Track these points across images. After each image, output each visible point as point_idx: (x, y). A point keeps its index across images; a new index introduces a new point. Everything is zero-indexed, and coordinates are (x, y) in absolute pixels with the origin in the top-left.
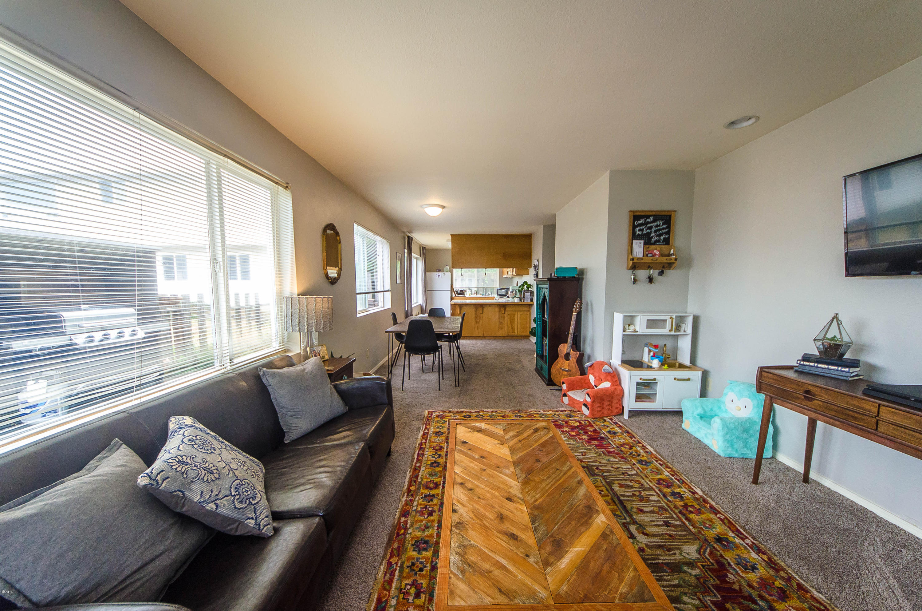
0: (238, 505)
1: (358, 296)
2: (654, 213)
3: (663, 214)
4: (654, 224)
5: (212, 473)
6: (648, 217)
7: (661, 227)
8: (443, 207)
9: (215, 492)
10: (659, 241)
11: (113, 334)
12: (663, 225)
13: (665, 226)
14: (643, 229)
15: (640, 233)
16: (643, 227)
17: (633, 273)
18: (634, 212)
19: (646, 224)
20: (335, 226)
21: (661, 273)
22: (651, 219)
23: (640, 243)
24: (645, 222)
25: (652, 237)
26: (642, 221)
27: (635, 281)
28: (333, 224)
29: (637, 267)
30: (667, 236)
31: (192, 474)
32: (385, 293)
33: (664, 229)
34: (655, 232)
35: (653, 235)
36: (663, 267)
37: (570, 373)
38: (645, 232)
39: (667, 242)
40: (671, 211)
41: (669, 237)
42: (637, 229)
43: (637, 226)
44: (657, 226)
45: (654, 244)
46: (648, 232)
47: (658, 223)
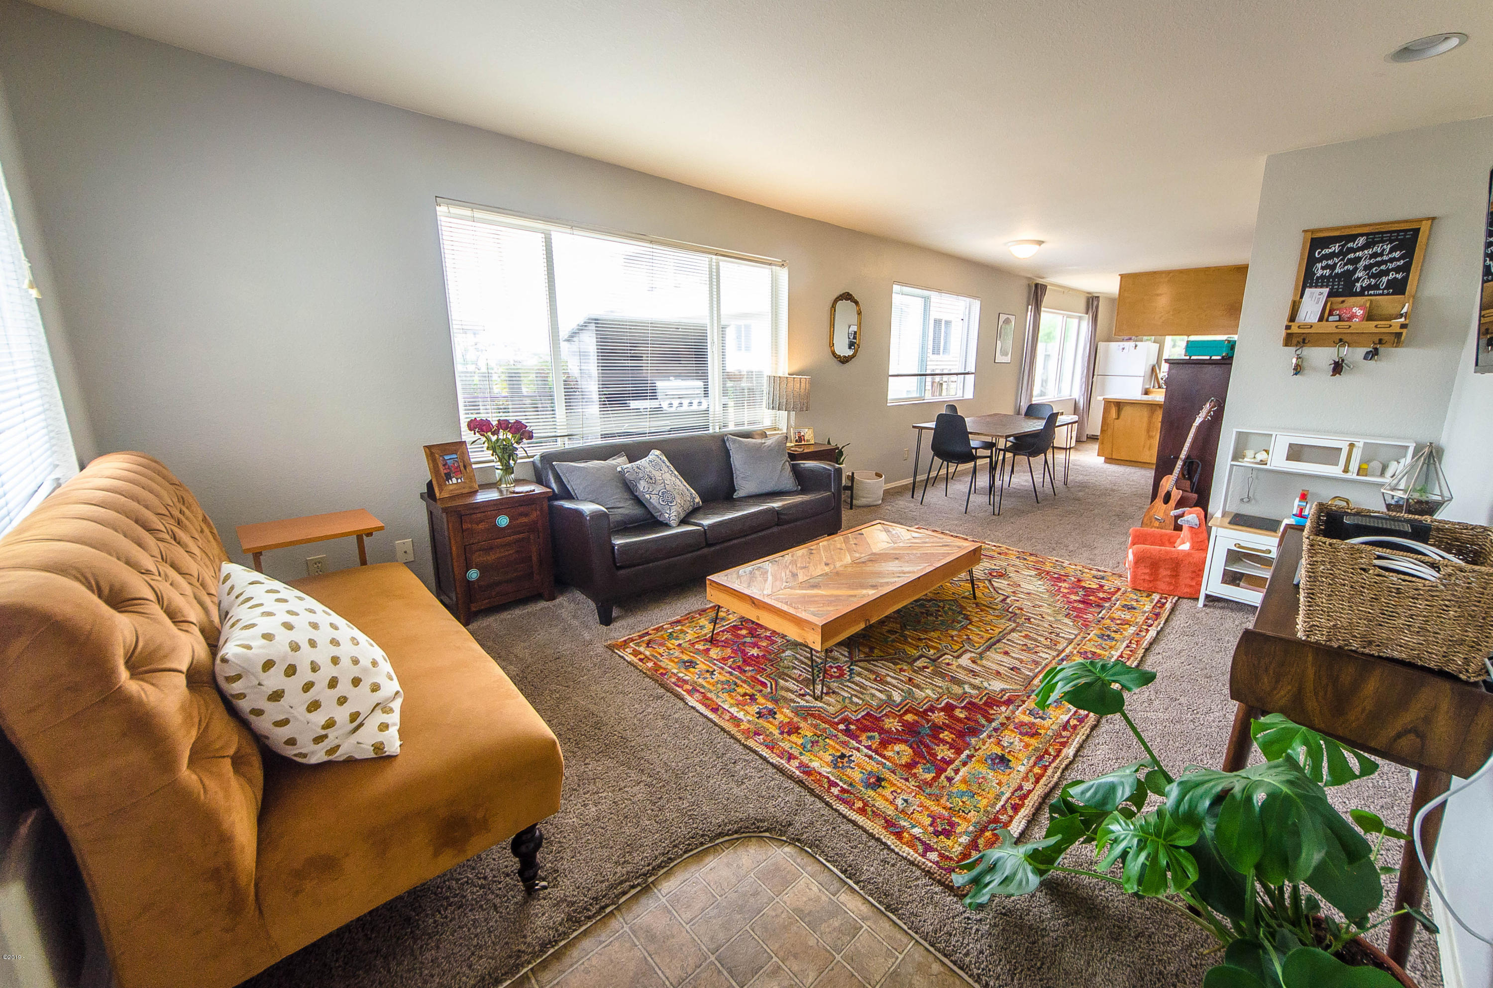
0: (662, 503)
1: (890, 378)
2: (1366, 230)
3: (1393, 229)
4: (1366, 252)
5: (651, 479)
6: (1353, 238)
7: (1385, 258)
8: (1040, 243)
9: (650, 490)
10: (1376, 287)
11: (686, 402)
12: (1390, 252)
13: (1397, 254)
14: (1335, 264)
15: (1327, 272)
16: (1336, 260)
17: (1298, 352)
18: (1313, 231)
19: (1342, 254)
20: (851, 295)
21: (1373, 354)
22: (1361, 241)
23: (1321, 294)
24: (1341, 251)
25: (1358, 280)
26: (1336, 248)
27: (1298, 370)
28: (848, 293)
29: (1306, 341)
30: (1399, 276)
31: (641, 475)
32: (966, 376)
33: (1392, 260)
34: (1367, 268)
35: (1359, 274)
36: (1380, 342)
37: (1163, 524)
38: (1338, 270)
39: (1398, 288)
40: (1420, 221)
41: (1405, 280)
42: (1319, 265)
43: (1320, 260)
44: (1375, 255)
45: (1361, 294)
46: (1348, 270)
47: (1378, 249)
